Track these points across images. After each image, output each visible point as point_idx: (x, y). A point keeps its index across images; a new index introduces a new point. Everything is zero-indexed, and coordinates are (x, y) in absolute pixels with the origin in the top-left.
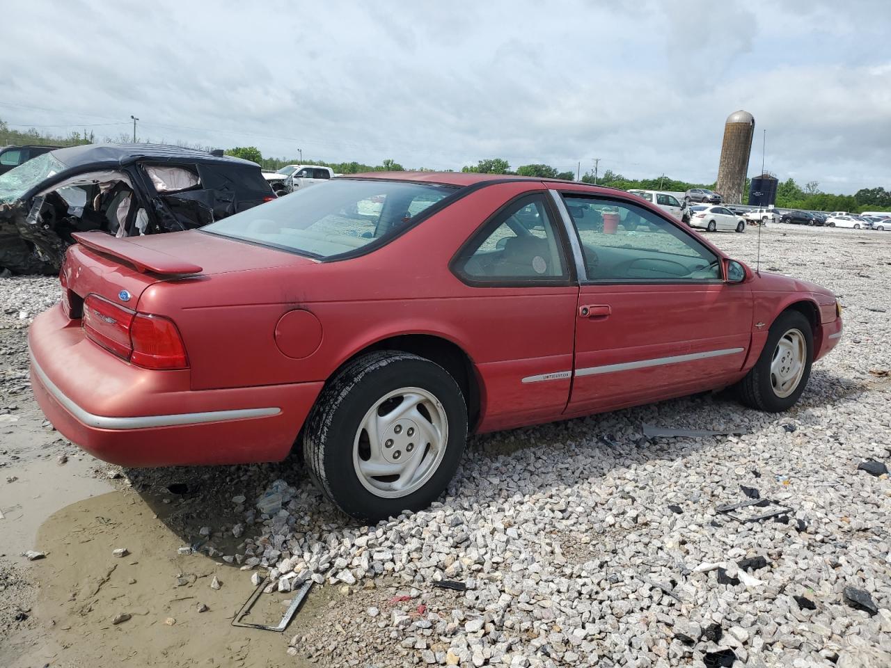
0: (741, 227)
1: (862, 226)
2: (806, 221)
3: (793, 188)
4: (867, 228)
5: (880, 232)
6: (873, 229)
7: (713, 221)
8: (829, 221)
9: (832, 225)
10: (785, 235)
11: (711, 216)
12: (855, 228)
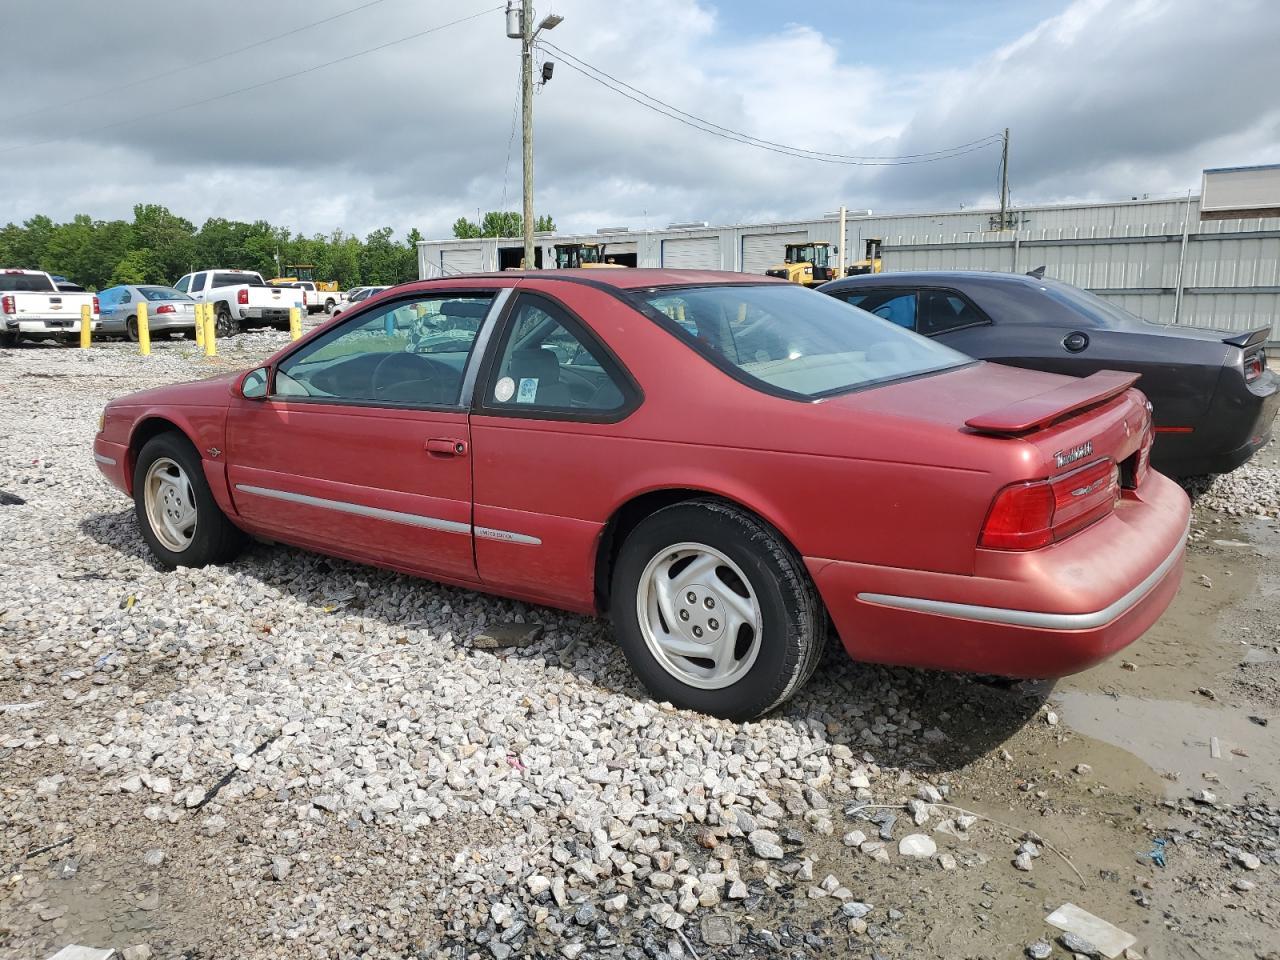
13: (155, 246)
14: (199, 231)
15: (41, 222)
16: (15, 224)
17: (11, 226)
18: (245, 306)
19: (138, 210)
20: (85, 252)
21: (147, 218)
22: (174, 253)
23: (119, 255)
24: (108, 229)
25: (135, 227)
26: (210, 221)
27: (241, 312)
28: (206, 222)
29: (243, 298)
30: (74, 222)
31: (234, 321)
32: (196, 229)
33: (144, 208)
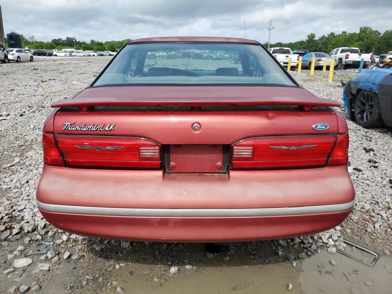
0: (32, 59)
1: (68, 55)
2: (44, 54)
3: (24, 39)
4: (70, 56)
5: (75, 57)
6: (72, 56)
7: (18, 57)
8: (54, 54)
9: (56, 55)
10: (54, 61)
11: (17, 54)
12: (65, 56)
13: (364, 40)
14: (382, 35)
15: (332, 34)
16: (325, 35)
17: (324, 36)
18: (347, 60)
19: (361, 29)
20: (342, 43)
21: (364, 31)
22: (370, 43)
23: (351, 44)
24: (350, 35)
25: (359, 34)
26: (386, 31)
27: (345, 62)
28: (385, 31)
29: (347, 57)
30: (341, 34)
31: (343, 65)
32: (381, 34)
33: (363, 28)
